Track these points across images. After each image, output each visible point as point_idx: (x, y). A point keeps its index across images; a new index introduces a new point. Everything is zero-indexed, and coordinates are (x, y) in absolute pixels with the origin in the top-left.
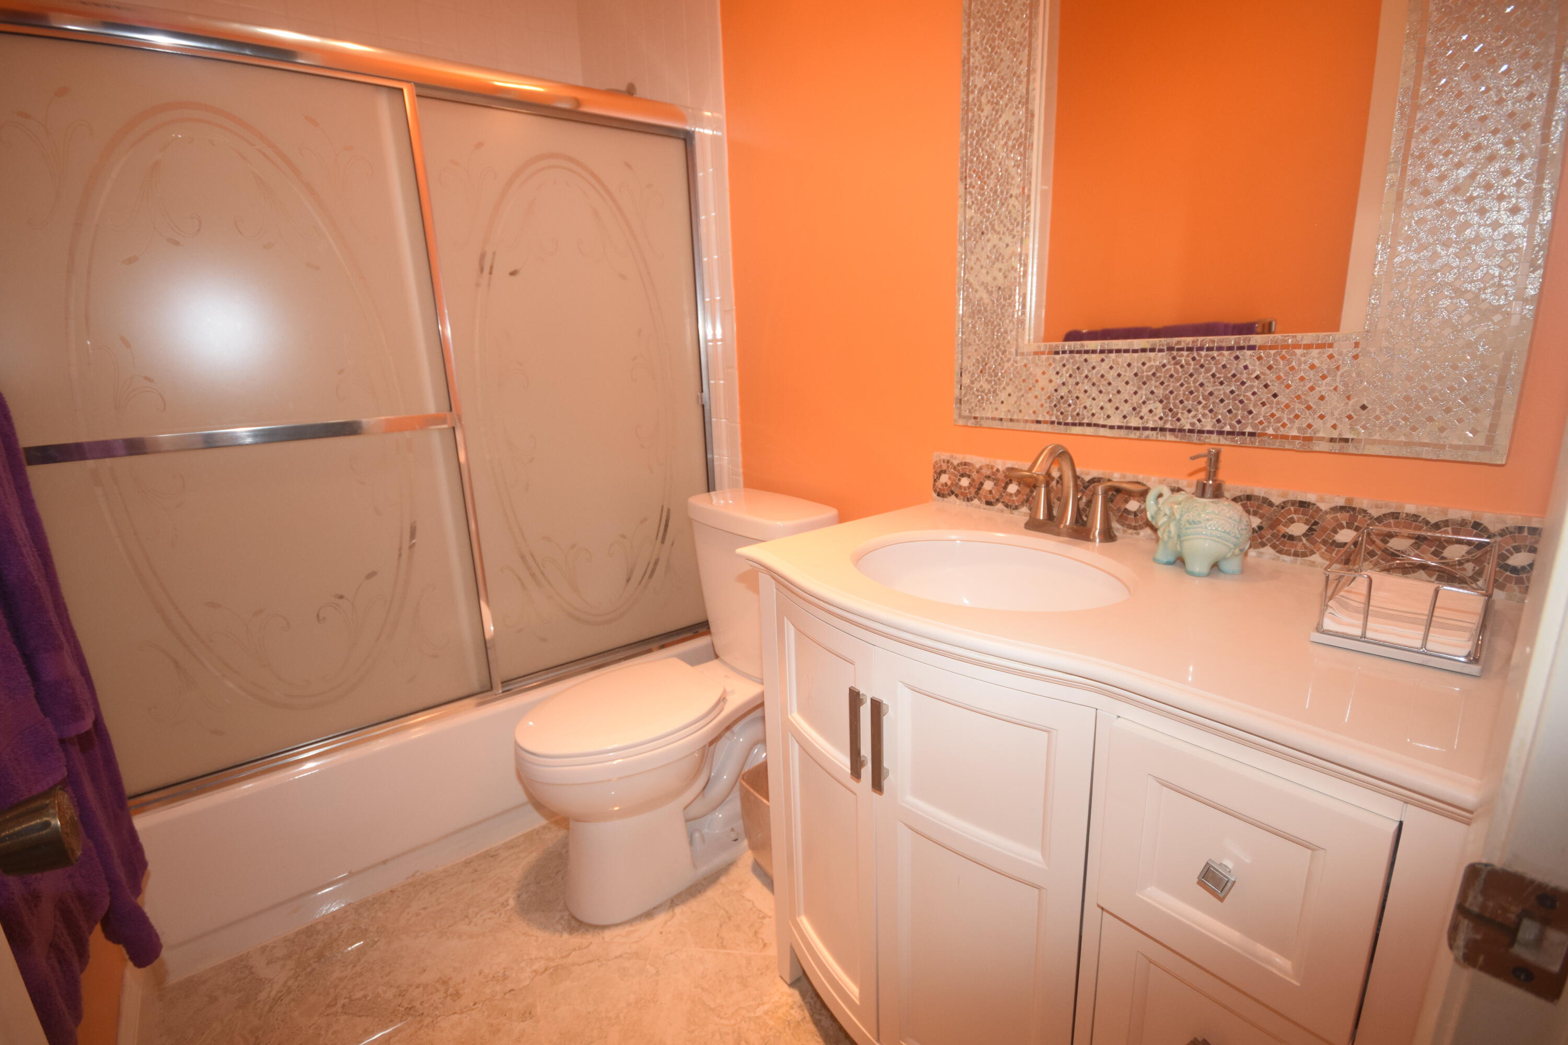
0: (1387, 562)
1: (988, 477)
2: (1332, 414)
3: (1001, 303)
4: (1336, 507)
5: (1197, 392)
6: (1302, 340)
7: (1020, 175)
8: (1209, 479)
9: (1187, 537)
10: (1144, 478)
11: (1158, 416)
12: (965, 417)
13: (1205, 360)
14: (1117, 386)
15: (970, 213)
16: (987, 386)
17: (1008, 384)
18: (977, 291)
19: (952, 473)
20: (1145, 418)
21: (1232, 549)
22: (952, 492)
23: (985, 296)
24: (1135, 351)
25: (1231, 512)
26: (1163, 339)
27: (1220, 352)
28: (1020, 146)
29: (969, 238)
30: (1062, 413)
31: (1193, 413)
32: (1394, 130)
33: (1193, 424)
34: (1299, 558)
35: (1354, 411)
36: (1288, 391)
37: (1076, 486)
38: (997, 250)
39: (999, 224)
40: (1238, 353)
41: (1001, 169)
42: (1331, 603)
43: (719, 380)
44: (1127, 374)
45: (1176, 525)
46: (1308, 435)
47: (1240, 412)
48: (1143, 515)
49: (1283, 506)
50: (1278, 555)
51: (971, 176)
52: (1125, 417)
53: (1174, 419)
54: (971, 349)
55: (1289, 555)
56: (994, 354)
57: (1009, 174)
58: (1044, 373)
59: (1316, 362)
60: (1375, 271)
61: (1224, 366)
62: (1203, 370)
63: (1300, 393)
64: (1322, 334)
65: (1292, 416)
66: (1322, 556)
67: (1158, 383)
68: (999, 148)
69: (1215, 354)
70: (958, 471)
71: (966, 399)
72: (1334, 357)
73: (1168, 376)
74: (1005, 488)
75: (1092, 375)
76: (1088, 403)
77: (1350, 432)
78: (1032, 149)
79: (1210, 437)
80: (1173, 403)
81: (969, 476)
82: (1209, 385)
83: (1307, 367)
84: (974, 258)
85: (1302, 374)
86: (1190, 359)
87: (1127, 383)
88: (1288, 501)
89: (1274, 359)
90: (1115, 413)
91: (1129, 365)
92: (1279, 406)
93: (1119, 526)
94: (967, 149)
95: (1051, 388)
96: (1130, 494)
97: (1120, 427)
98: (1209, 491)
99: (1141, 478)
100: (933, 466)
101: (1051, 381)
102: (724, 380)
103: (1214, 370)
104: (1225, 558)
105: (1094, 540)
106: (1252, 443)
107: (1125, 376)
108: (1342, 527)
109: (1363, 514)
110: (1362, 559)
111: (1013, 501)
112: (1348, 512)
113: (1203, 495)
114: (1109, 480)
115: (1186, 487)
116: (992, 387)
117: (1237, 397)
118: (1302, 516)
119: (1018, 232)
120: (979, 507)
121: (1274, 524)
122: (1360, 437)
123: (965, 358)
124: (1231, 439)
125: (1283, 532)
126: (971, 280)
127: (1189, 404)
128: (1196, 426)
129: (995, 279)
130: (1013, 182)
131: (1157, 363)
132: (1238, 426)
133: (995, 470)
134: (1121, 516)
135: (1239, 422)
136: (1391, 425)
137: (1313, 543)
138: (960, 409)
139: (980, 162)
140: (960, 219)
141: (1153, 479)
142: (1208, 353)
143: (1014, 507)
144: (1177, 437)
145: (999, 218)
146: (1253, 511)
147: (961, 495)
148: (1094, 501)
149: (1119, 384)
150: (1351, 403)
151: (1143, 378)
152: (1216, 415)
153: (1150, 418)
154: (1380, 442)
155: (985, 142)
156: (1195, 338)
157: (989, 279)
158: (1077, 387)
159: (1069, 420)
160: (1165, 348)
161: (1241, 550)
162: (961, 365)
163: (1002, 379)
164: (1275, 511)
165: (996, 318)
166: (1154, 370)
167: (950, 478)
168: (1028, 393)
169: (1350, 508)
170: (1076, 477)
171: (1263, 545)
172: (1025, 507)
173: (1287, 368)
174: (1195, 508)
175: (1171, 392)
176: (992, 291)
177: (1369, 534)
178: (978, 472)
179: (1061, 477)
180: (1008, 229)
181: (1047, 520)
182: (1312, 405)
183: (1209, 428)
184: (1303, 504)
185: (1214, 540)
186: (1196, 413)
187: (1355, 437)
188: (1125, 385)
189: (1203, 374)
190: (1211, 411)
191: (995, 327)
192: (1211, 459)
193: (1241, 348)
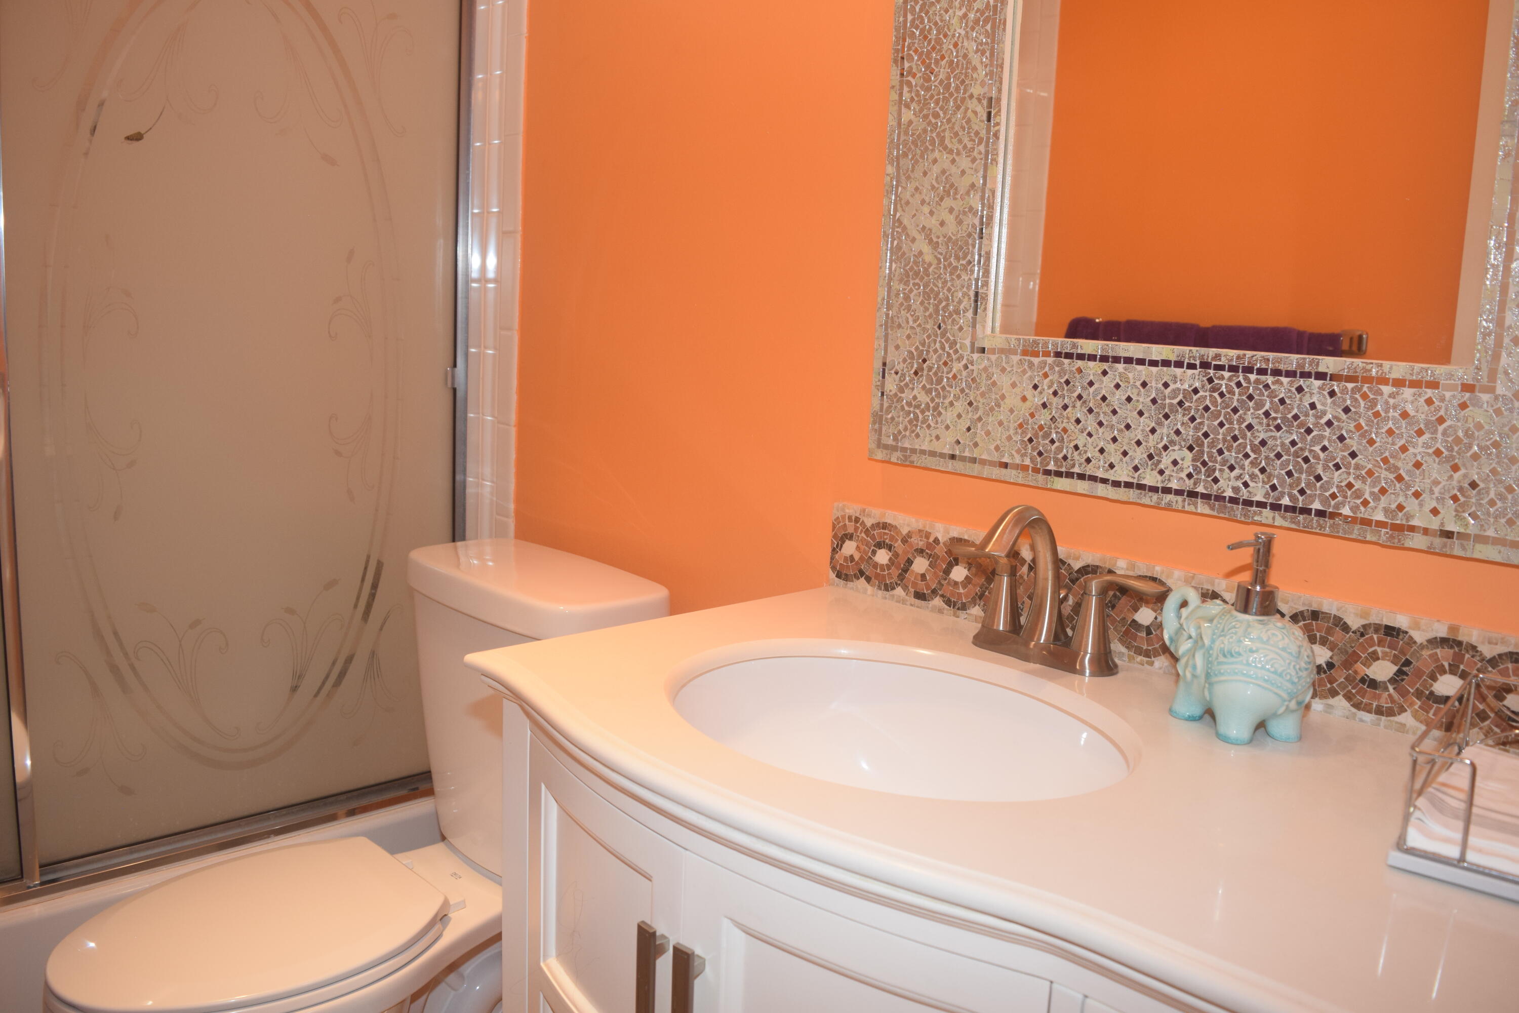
0: (1503, 731)
1: (921, 552)
2: (1432, 492)
3: (950, 264)
4: (1436, 638)
5: (1242, 438)
6: (1390, 372)
7: (986, 66)
8: (1255, 583)
9: (1223, 678)
10: (1162, 572)
11: (1186, 472)
12: (886, 447)
13: (1255, 389)
14: (1126, 418)
15: (907, 115)
16: (923, 398)
17: (957, 398)
18: (913, 240)
19: (863, 540)
20: (1167, 472)
21: (1285, 701)
22: (862, 573)
23: (926, 249)
24: (1153, 363)
25: (1287, 640)
26: (1194, 349)
27: (1277, 378)
28: (986, 21)
29: (905, 155)
30: (1040, 454)
31: (1237, 472)
32: (1509, 75)
33: (1236, 490)
34: (1383, 718)
35: (1461, 489)
36: (1371, 449)
37: (1057, 577)
38: (946, 178)
39: (951, 138)
40: (1301, 382)
41: (957, 52)
42: (1421, 802)
43: (486, 348)
44: (1141, 400)
45: (1204, 655)
46: (1398, 522)
47: (1304, 476)
48: (1158, 632)
49: (1362, 632)
50: (1354, 710)
51: (911, 58)
52: (1136, 469)
53: (1210, 479)
54: (900, 335)
55: (1370, 712)
56: (938, 345)
57: (969, 62)
58: (1014, 385)
59: (1410, 409)
60: (1487, 279)
61: (1282, 401)
62: (1251, 404)
63: (1387, 454)
64: (1418, 366)
65: (1376, 490)
66: (1415, 715)
67: (1186, 419)
68: (955, 21)
69: (1270, 379)
70: (873, 538)
71: (889, 416)
72: (1433, 403)
73: (1201, 408)
74: (947, 572)
75: (1089, 395)
76: (1081, 440)
77: (1456, 522)
78: (1004, 30)
79: (1261, 512)
80: (1208, 452)
81: (890, 548)
82: (1260, 429)
83: (1396, 415)
84: (911, 187)
85: (1390, 424)
86: (1233, 384)
87: (1141, 413)
88: (1370, 624)
89: (1352, 398)
90: (1121, 460)
91: (1144, 385)
92: (1358, 473)
93: (1123, 650)
94: (905, 16)
95: (1024, 410)
96: (1140, 599)
97: (1128, 485)
98: (1255, 604)
99: (1157, 570)
100: (831, 524)
101: (1024, 399)
102: (495, 349)
103: (1267, 406)
104: (1275, 715)
105: (1082, 672)
106: (1321, 527)
107: (1138, 401)
108: (1443, 672)
109: (1471, 653)
110: (1468, 724)
111: (960, 594)
112: (1452, 647)
113: (1245, 610)
114: (1110, 572)
115: (1223, 590)
116: (932, 400)
117: (1300, 453)
118: (1387, 650)
119: (980, 153)
120: (904, 602)
121: (1350, 660)
122: (1468, 531)
123: (891, 348)
124: (1292, 518)
125: (1362, 674)
126: (906, 222)
127: (1231, 456)
128: (1241, 494)
129: (942, 224)
130: (975, 75)
131: (1186, 386)
132: (1301, 498)
133: (931, 540)
134: (1127, 633)
135: (1302, 492)
136: (1510, 515)
137: (1403, 693)
138: (879, 432)
139: (925, 37)
140: (892, 121)
141: (1177, 574)
142: (1259, 377)
143: (959, 605)
144: (1212, 509)
145: (953, 128)
146: (1321, 637)
147: (876, 578)
148: (1083, 606)
149: (1128, 414)
150: (1457, 476)
151: (1164, 409)
152: (1270, 477)
153: (1174, 474)
154: (1496, 541)
155: (933, 8)
156: (1241, 352)
157: (933, 222)
158: (1065, 413)
159: (1052, 467)
160: (1198, 363)
161: (1299, 703)
162: (885, 358)
163: (948, 389)
164: (1351, 640)
165: (943, 288)
166: (1180, 397)
167: (858, 548)
168: (988, 415)
169: (1454, 641)
170: (1058, 562)
171: (1333, 693)
172: (977, 606)
173: (1370, 413)
174: (1233, 630)
175: (1206, 435)
176: (937, 243)
177: (1478, 686)
178: (905, 541)
179: (1034, 560)
180: (965, 147)
181: (1009, 632)
182: (1404, 475)
183: (1259, 498)
184: (1391, 632)
185: (1259, 685)
186: (1241, 472)
187: (1462, 530)
188: (1138, 417)
189: (1252, 411)
190: (1263, 470)
191: (940, 302)
192: (1259, 550)
193: (1306, 375)
